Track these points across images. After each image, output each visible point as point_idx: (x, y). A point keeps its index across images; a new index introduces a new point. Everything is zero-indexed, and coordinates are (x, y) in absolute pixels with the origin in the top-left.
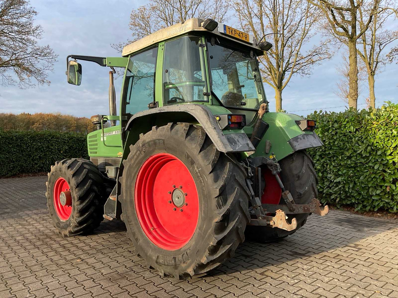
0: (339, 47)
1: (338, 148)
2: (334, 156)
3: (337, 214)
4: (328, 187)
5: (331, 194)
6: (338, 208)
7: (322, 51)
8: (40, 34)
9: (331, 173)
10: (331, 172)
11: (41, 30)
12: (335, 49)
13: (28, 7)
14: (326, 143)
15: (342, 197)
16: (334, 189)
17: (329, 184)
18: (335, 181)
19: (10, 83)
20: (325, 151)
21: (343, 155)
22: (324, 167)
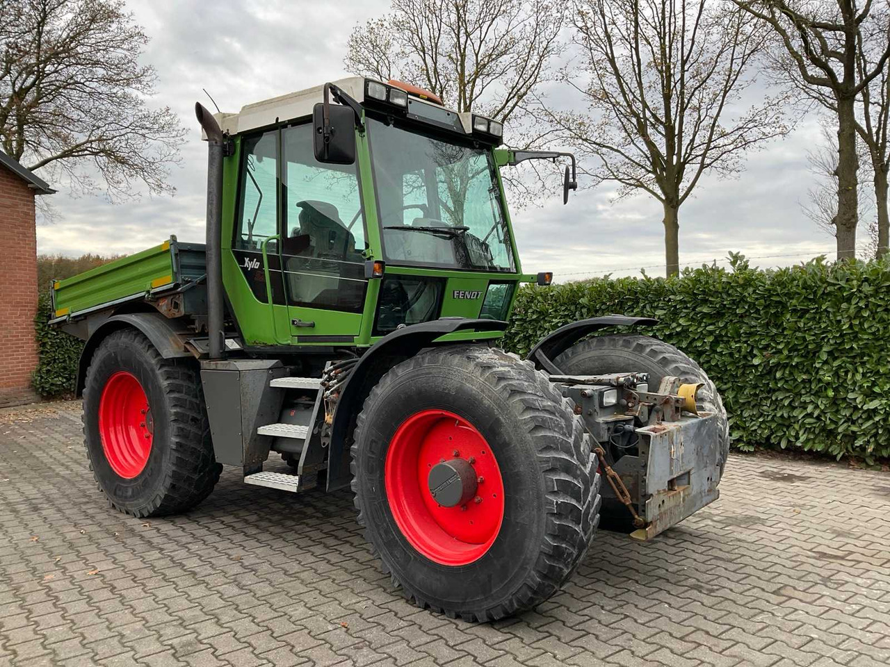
0: (806, 109)
1: (871, 337)
2: (862, 355)
3: (872, 478)
4: (849, 419)
5: (854, 436)
6: (868, 466)
7: (768, 119)
8: (150, 84)
9: (854, 389)
10: (856, 389)
11: (154, 76)
12: (796, 113)
13: (129, 26)
14: (844, 328)
15: (880, 441)
16: (862, 424)
17: (851, 415)
18: (865, 408)
19: (86, 191)
20: (843, 343)
21: (883, 353)
22: (839, 377)
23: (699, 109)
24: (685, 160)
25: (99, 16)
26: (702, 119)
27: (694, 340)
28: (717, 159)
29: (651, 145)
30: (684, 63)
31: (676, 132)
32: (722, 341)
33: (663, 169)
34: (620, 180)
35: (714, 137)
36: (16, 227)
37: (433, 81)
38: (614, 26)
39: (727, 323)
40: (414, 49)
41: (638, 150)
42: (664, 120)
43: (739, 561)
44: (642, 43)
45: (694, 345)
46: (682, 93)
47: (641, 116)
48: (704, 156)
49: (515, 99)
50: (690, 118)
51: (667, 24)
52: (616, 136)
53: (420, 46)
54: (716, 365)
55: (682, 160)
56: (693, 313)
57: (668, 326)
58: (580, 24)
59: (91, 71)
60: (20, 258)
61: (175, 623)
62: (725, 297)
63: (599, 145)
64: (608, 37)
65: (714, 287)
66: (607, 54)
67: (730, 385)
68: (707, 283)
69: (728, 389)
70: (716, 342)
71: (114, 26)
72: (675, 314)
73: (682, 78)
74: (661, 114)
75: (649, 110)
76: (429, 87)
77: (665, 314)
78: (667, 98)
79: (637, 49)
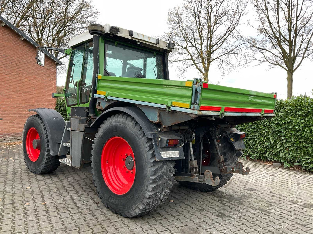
23: (303, 36)
24: (296, 55)
25: (84, 6)
26: (304, 39)
27: (295, 125)
28: (310, 55)
29: (282, 49)
30: (297, 17)
31: (293, 44)
32: (307, 126)
33: (287, 58)
34: (270, 62)
35: (309, 46)
36: (50, 76)
37: (199, 26)
38: (269, 4)
39: (310, 119)
40: (192, 15)
41: (277, 51)
42: (288, 39)
43: (308, 226)
44: (280, 10)
45: (295, 127)
46: (296, 29)
47: (279, 38)
48: (304, 53)
49: (229, 32)
50: (299, 39)
51: (291, 3)
52: (268, 45)
53: (194, 14)
54: (304, 136)
55: (295, 55)
56: (295, 114)
57: (284, 119)
58: (256, 4)
59: (82, 25)
60: (51, 87)
61: (63, 229)
62: (309, 108)
63: (261, 49)
64: (267, 8)
65: (305, 104)
66: (266, 15)
67: (310, 145)
68: (302, 102)
69: (309, 146)
70: (305, 126)
71: (89, 10)
72: (287, 114)
73: (296, 24)
74: (287, 37)
75: (282, 35)
76: (197, 29)
77: (283, 114)
78: (290, 31)
79: (278, 13)
